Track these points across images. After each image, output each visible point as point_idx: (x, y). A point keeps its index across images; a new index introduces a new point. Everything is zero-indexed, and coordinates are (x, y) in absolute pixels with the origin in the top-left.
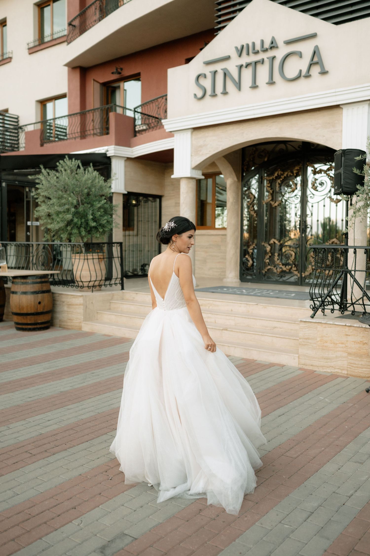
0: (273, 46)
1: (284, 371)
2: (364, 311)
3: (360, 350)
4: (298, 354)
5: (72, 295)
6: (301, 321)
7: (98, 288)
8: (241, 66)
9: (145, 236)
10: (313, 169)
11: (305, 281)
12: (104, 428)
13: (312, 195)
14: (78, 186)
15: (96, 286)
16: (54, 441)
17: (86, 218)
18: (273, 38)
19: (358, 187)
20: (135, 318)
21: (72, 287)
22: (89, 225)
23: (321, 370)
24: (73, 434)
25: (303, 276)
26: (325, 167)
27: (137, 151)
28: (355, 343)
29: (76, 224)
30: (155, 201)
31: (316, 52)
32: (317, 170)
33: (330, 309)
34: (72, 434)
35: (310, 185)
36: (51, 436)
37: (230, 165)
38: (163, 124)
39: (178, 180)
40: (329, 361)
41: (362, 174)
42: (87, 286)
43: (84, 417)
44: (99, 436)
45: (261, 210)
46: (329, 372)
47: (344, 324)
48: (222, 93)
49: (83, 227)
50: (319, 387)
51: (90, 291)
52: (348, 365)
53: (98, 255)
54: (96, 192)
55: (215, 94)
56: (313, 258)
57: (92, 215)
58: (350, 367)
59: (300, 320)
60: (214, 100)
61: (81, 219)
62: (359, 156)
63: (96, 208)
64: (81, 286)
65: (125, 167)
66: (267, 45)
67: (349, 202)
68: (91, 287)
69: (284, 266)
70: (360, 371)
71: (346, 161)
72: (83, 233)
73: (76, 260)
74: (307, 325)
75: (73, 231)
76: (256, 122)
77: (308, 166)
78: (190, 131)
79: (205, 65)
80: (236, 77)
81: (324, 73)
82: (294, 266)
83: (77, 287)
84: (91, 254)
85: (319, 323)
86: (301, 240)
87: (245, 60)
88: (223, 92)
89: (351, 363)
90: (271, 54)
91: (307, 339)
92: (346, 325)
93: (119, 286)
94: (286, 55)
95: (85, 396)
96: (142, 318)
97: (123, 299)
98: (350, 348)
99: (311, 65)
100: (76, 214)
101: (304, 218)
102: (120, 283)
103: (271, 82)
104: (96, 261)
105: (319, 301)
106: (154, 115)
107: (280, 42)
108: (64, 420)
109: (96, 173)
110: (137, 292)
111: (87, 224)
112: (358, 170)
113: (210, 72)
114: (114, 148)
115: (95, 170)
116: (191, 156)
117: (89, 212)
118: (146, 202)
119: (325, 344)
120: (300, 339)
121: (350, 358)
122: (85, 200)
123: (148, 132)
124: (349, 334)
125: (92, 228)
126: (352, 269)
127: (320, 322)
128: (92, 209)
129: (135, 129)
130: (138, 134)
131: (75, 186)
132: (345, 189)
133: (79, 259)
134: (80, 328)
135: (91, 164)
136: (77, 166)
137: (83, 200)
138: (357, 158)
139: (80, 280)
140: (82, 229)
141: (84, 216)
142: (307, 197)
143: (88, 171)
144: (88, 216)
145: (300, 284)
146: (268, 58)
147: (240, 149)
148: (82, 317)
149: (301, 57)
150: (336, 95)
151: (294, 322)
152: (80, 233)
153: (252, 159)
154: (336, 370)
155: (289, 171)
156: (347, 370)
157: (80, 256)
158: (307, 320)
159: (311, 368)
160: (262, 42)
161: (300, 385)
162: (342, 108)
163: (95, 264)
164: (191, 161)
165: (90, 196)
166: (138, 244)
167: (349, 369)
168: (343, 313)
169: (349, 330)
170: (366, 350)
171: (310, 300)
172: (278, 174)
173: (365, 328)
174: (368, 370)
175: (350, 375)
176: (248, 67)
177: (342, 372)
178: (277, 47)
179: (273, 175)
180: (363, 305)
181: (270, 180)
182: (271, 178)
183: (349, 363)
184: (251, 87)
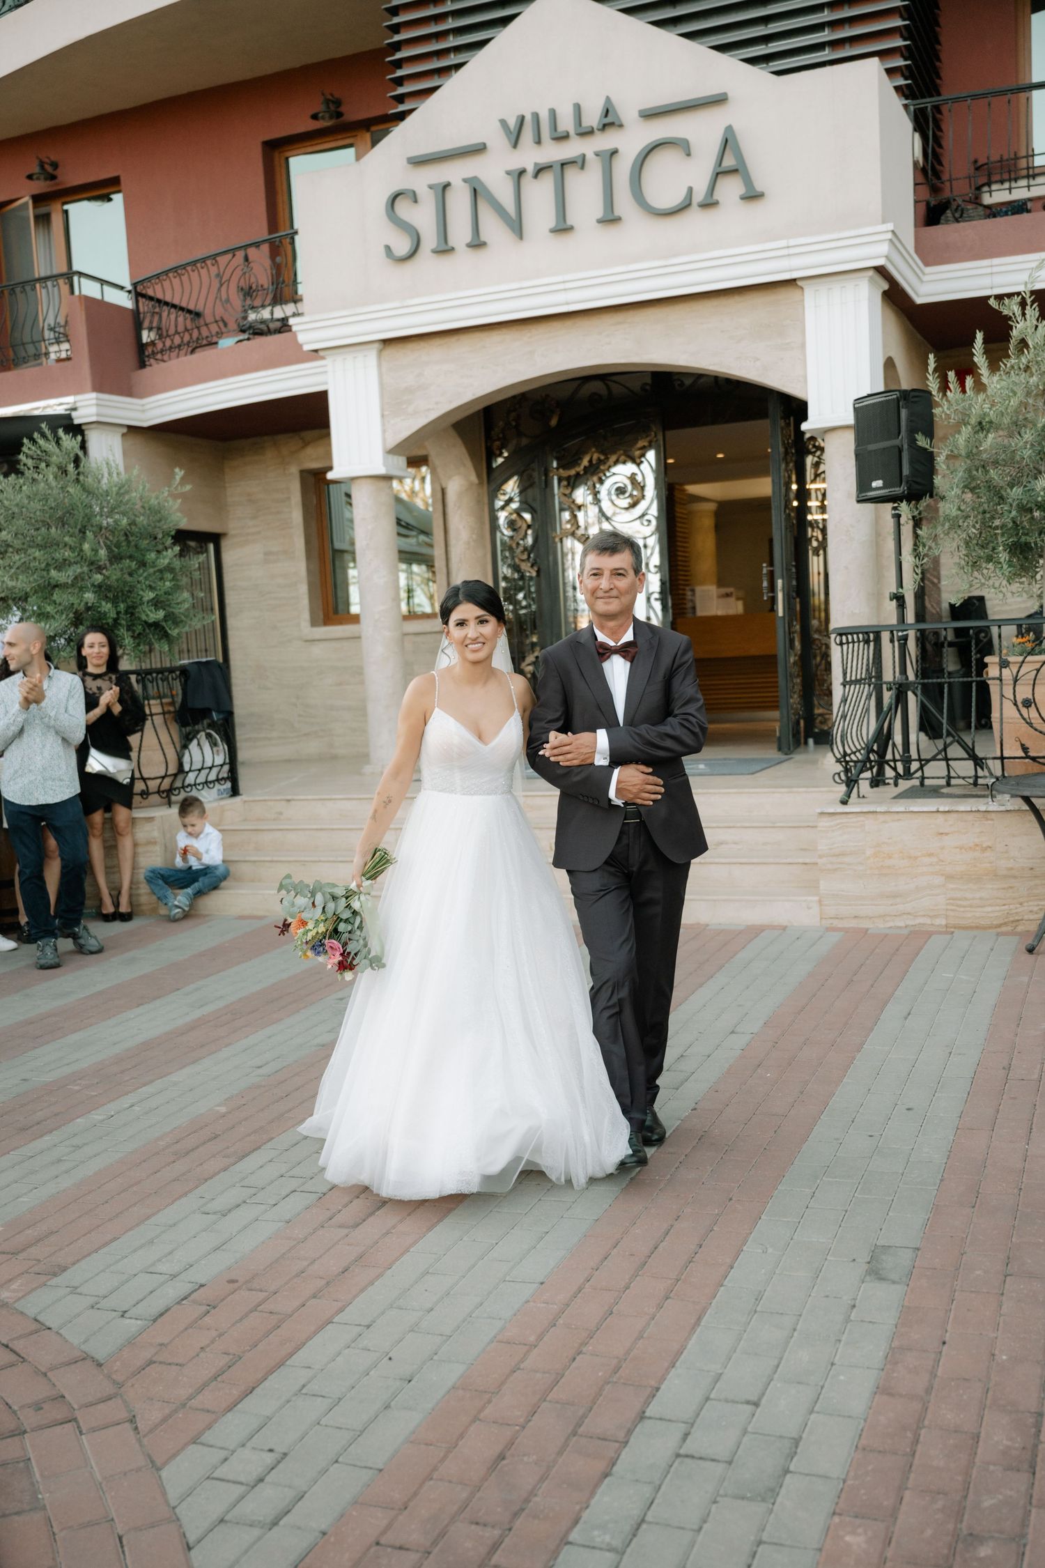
0: (610, 121)
1: (800, 937)
3: (975, 866)
4: (816, 893)
6: (822, 814)
8: (522, 172)
18: (608, 99)
20: (320, 861)
23: (882, 926)
27: (152, 408)
28: (963, 850)
30: (204, 550)
31: (728, 142)
37: (459, 442)
38: (294, 329)
39: (346, 485)
40: (899, 900)
41: (931, 446)
42: (156, 790)
46: (900, 928)
47: (935, 809)
48: (470, 246)
51: (163, 804)
52: (947, 904)
53: (162, 704)
55: (446, 248)
58: (953, 907)
59: (819, 811)
60: (445, 262)
61: (115, 602)
65: (124, 453)
66: (592, 117)
68: (167, 794)
70: (978, 915)
71: (911, 418)
74: (838, 821)
76: (570, 322)
78: (377, 345)
79: (411, 166)
80: (508, 202)
81: (752, 196)
85: (869, 812)
87: (529, 156)
88: (471, 241)
89: (955, 899)
90: (605, 141)
91: (838, 855)
92: (938, 811)
93: (229, 787)
94: (647, 150)
97: (246, 819)
99: (717, 176)
103: (610, 219)
107: (628, 111)
112: (924, 439)
113: (430, 187)
116: (383, 416)
119: (889, 862)
120: (820, 857)
121: (952, 886)
124: (946, 831)
127: (867, 810)
128: (145, 574)
129: (140, 344)
130: (151, 360)
140: (122, 631)
146: (597, 154)
149: (688, 153)
150: (790, 255)
153: (514, 424)
154: (921, 921)
155: (622, 452)
156: (947, 917)
158: (838, 811)
159: (852, 924)
160: (578, 109)
161: (871, 958)
162: (802, 288)
163: (158, 730)
164: (384, 431)
167: (952, 913)
168: (922, 783)
169: (946, 821)
170: (991, 863)
171: (837, 762)
172: (590, 461)
173: (985, 811)
174: (998, 908)
175: (955, 928)
176: (540, 176)
177: (934, 922)
178: (621, 126)
179: (579, 465)
180: (947, 759)
181: (568, 478)
182: (572, 472)
183: (949, 899)
184: (553, 230)
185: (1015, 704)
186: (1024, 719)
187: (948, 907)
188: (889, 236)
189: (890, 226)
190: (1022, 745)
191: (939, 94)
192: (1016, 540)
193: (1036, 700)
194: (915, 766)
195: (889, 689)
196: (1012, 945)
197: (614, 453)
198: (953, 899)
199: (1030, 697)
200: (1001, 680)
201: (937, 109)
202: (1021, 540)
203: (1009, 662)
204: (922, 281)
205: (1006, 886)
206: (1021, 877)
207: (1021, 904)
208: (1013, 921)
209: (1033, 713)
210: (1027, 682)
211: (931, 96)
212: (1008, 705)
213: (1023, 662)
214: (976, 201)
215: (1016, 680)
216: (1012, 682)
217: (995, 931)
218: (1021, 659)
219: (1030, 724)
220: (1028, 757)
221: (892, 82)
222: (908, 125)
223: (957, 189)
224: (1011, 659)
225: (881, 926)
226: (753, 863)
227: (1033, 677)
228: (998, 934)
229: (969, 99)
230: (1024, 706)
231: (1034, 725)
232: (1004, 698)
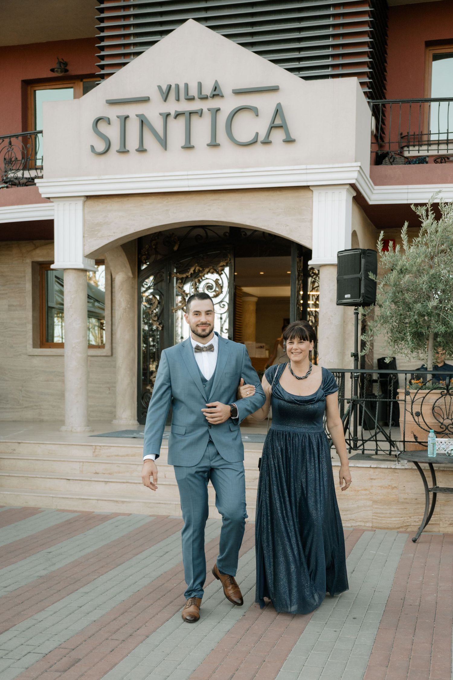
0: (216, 93)
3: (388, 497)
8: (168, 115)
18: (216, 82)
28: (382, 488)
31: (279, 112)
38: (38, 185)
40: (348, 512)
46: (348, 527)
47: (369, 466)
48: (137, 150)
52: (373, 516)
55: (125, 150)
58: (376, 517)
60: (124, 158)
66: (207, 91)
70: (388, 522)
71: (366, 264)
76: (189, 197)
78: (83, 198)
79: (108, 104)
80: (160, 129)
81: (289, 141)
87: (173, 107)
88: (139, 148)
90: (213, 104)
92: (371, 467)
94: (236, 110)
98: (375, 494)
99: (271, 128)
103: (214, 145)
107: (226, 90)
112: (375, 276)
113: (118, 117)
116: (84, 237)
121: (376, 506)
124: (374, 478)
132: (366, 299)
146: (209, 109)
149: (257, 115)
153: (154, 247)
154: (358, 524)
155: (211, 267)
156: (372, 522)
160: (200, 86)
162: (312, 190)
164: (84, 246)
167: (375, 521)
169: (374, 472)
170: (396, 495)
172: (194, 271)
173: (395, 468)
174: (398, 519)
175: (376, 528)
176: (178, 117)
177: (365, 525)
178: (222, 96)
179: (188, 272)
180: (376, 441)
181: (182, 279)
182: (184, 276)
183: (374, 513)
184: (183, 147)
185: (412, 414)
186: (416, 422)
188: (358, 168)
189: (359, 164)
190: (414, 435)
191: (385, 98)
193: (423, 413)
194: (359, 443)
195: (348, 403)
196: (405, 538)
197: (208, 267)
198: (376, 513)
199: (420, 411)
200: (405, 402)
201: (384, 105)
203: (410, 392)
204: (372, 193)
205: (402, 507)
206: (411, 503)
207: (410, 517)
208: (405, 526)
209: (420, 420)
210: (418, 403)
211: (381, 99)
212: (408, 415)
213: (417, 393)
214: (401, 154)
215: (413, 402)
216: (411, 403)
217: (396, 531)
218: (416, 391)
219: (419, 425)
220: (417, 442)
221: (363, 90)
222: (370, 113)
223: (391, 147)
224: (411, 391)
227: (422, 401)
228: (398, 532)
229: (400, 102)
230: (416, 415)
231: (421, 426)
232: (406, 411)
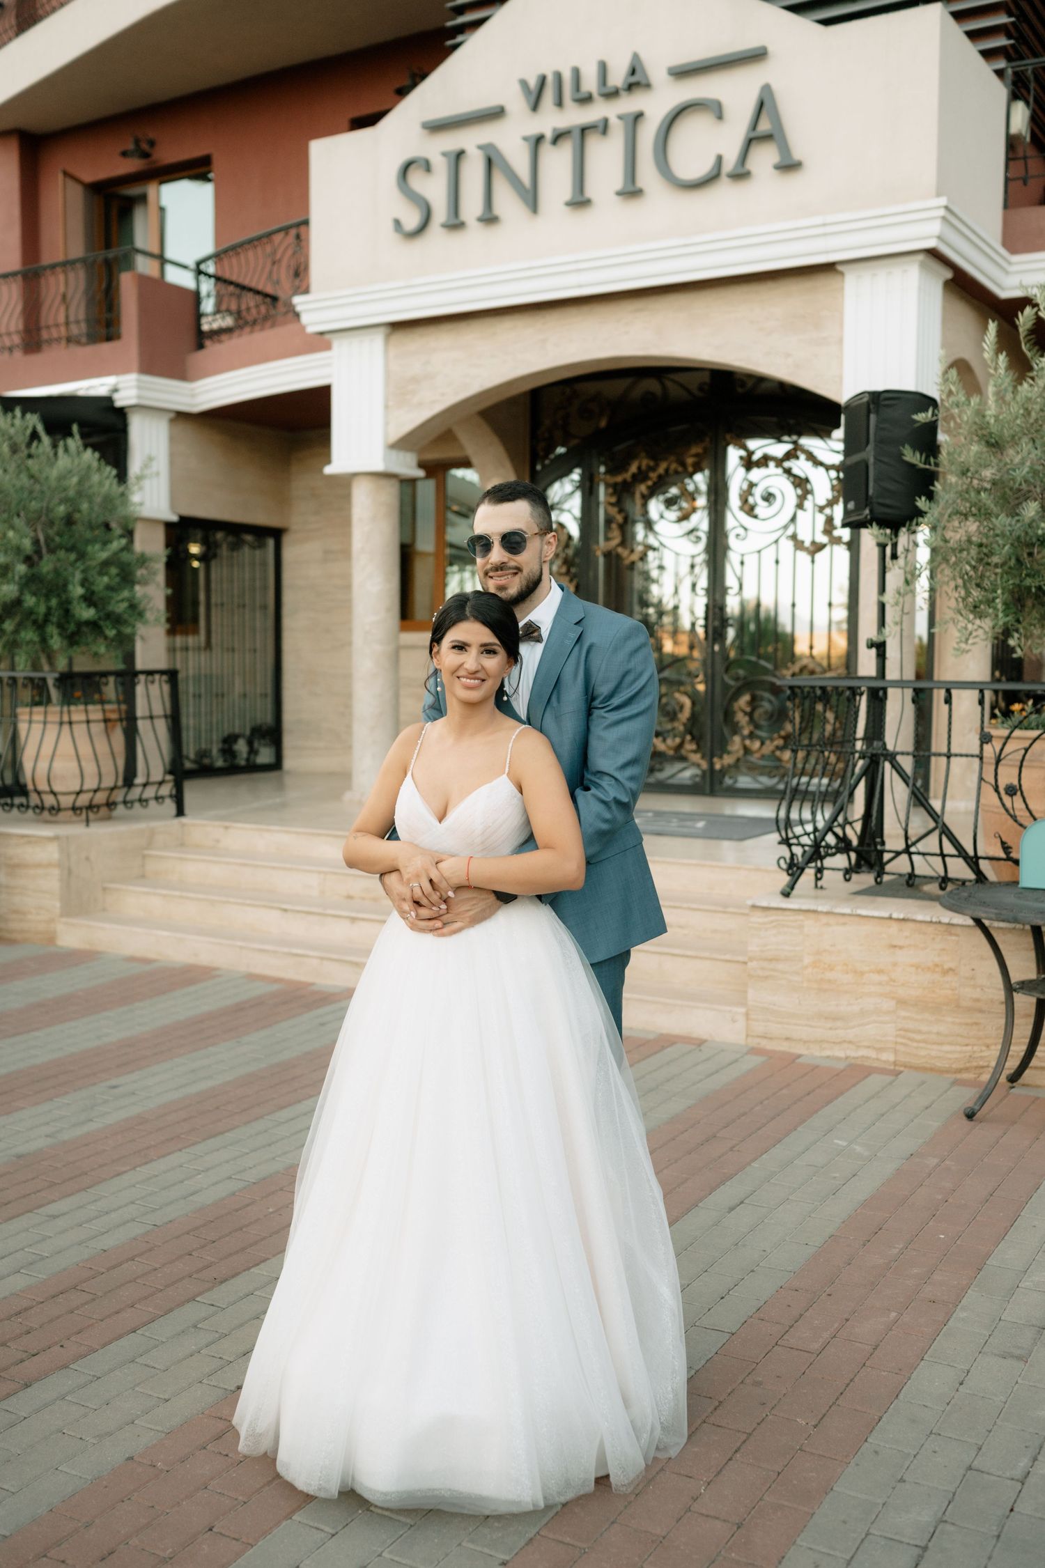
0: (637, 81)
1: (708, 1059)
2: (942, 874)
3: (932, 992)
4: (743, 1003)
5: (23, 836)
6: (754, 907)
7: (104, 811)
8: (539, 139)
9: (233, 650)
10: (743, 453)
11: (721, 783)
12: (183, 1278)
13: (741, 531)
14: (35, 495)
15: (98, 807)
16: (20, 1336)
17: (64, 597)
18: (636, 57)
19: (922, 503)
21: (23, 809)
22: (73, 616)
23: (817, 1054)
24: (83, 1305)
25: (718, 767)
26: (778, 449)
27: (207, 391)
28: (918, 970)
29: (31, 612)
30: (262, 545)
31: (765, 105)
32: (755, 457)
33: (839, 870)
34: (77, 1308)
35: (734, 500)
36: (9, 1318)
37: (495, 440)
38: (298, 309)
39: (344, 483)
40: (839, 1024)
41: (930, 464)
42: (70, 805)
43: (108, 1242)
44: (171, 1310)
45: (591, 574)
46: (838, 1058)
47: (886, 915)
48: (481, 220)
49: (52, 624)
50: (823, 1107)
51: (81, 821)
52: (897, 1036)
53: (104, 711)
54: (94, 515)
55: (456, 222)
56: (746, 713)
57: (82, 585)
58: (903, 1041)
59: (750, 902)
60: (456, 239)
61: (47, 597)
62: (926, 410)
63: (94, 563)
64: (52, 808)
65: (172, 439)
66: (617, 77)
67: (888, 550)
68: (84, 811)
69: (660, 739)
70: (933, 1053)
71: (881, 426)
72: (56, 642)
73: (34, 726)
74: (774, 917)
75: (23, 634)
76: (585, 309)
77: (728, 444)
78: (382, 331)
79: (426, 132)
80: (524, 172)
81: (789, 166)
82: (688, 737)
83: (38, 811)
84: (81, 707)
85: (808, 911)
86: (709, 662)
87: (550, 120)
88: (483, 214)
89: (906, 1030)
90: (628, 104)
91: (771, 960)
92: (890, 918)
93: (170, 806)
94: (674, 113)
95: (101, 1166)
96: (248, 902)
97: (182, 845)
98: (903, 985)
99: (749, 142)
100: (32, 582)
101: (718, 596)
102: (171, 796)
103: (631, 192)
104: (97, 728)
105: (803, 846)
106: (260, 287)
107: (657, 72)
108: (43, 1258)
109: (90, 456)
110: (227, 824)
111: (67, 612)
112: (918, 455)
113: (444, 154)
114: (138, 381)
115: (86, 446)
116: (386, 407)
117: (73, 575)
118: (235, 546)
119: (829, 975)
120: (751, 959)
121: (903, 1013)
122: (57, 539)
123: (240, 336)
124: (899, 943)
125: (80, 624)
126: (898, 749)
127: (812, 907)
128: (82, 567)
129: (199, 325)
130: (208, 343)
131: (25, 495)
132: (880, 510)
133: (45, 723)
134: (51, 939)
135: (75, 428)
136: (29, 432)
137: (53, 540)
138: (922, 417)
139: (46, 788)
140: (52, 630)
141: (55, 588)
142: (726, 536)
143: (66, 450)
144: (70, 587)
145: (708, 791)
146: (620, 117)
147: (524, 394)
148: (58, 904)
149: (720, 117)
150: (825, 235)
151: (720, 909)
152: (44, 640)
153: (559, 423)
154: (862, 1053)
155: (672, 458)
156: (896, 1052)
157: (46, 713)
158: (774, 905)
159: (784, 1047)
160: (603, 68)
161: (766, 1102)
162: (842, 274)
163: (94, 739)
164: (387, 424)
165: (74, 527)
166: (211, 676)
167: (902, 1048)
168: (879, 880)
169: (899, 931)
170: (953, 990)
171: (780, 843)
172: (639, 468)
173: (949, 924)
174: (958, 1048)
175: (905, 1067)
176: (560, 142)
177: (878, 1057)
178: (648, 86)
179: (627, 471)
180: (910, 854)
181: (615, 486)
182: (619, 479)
183: (900, 1030)
184: (569, 204)
185: (996, 789)
186: (1007, 810)
187: (900, 1040)
188: (942, 212)
189: (943, 201)
190: (1003, 843)
192: (1017, 581)
193: (1024, 788)
197: (666, 459)
198: (904, 1031)
199: (1016, 782)
200: (981, 758)
202: (1024, 583)
203: (992, 737)
204: (1007, 272)
205: (969, 1021)
206: (989, 1012)
207: (988, 1046)
208: (976, 1067)
209: (1016, 804)
210: (1011, 763)
212: (988, 791)
213: (1008, 737)
215: (998, 761)
216: (994, 761)
217: (954, 1076)
218: (1005, 733)
219: (1014, 818)
220: (1009, 859)
224: (994, 732)
225: (813, 1053)
226: (687, 956)
227: (1020, 758)
228: (956, 1082)
230: (1007, 793)
231: (1018, 818)
232: (983, 783)
